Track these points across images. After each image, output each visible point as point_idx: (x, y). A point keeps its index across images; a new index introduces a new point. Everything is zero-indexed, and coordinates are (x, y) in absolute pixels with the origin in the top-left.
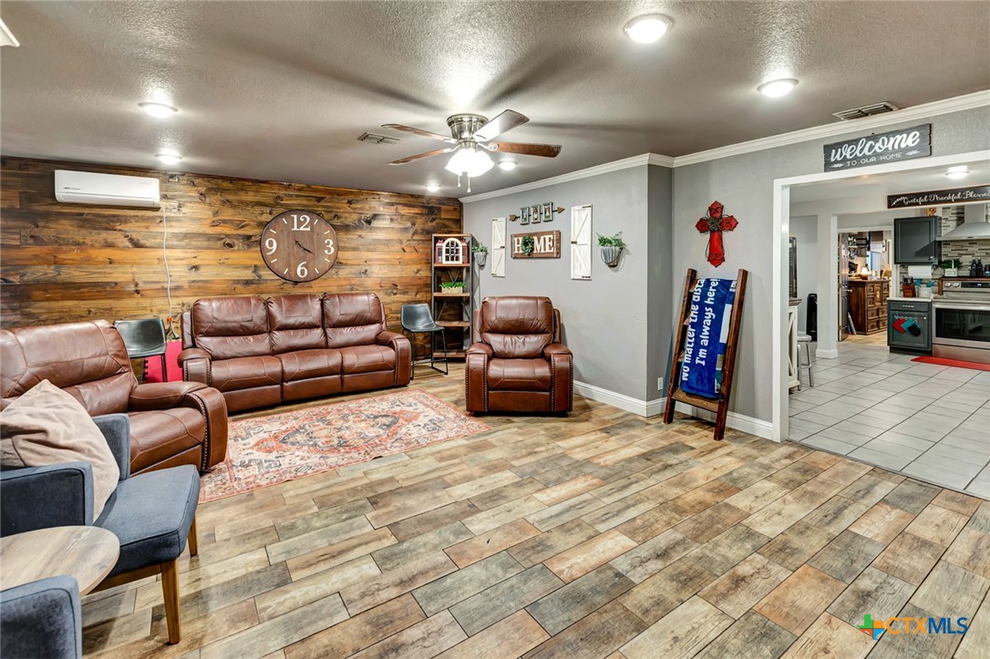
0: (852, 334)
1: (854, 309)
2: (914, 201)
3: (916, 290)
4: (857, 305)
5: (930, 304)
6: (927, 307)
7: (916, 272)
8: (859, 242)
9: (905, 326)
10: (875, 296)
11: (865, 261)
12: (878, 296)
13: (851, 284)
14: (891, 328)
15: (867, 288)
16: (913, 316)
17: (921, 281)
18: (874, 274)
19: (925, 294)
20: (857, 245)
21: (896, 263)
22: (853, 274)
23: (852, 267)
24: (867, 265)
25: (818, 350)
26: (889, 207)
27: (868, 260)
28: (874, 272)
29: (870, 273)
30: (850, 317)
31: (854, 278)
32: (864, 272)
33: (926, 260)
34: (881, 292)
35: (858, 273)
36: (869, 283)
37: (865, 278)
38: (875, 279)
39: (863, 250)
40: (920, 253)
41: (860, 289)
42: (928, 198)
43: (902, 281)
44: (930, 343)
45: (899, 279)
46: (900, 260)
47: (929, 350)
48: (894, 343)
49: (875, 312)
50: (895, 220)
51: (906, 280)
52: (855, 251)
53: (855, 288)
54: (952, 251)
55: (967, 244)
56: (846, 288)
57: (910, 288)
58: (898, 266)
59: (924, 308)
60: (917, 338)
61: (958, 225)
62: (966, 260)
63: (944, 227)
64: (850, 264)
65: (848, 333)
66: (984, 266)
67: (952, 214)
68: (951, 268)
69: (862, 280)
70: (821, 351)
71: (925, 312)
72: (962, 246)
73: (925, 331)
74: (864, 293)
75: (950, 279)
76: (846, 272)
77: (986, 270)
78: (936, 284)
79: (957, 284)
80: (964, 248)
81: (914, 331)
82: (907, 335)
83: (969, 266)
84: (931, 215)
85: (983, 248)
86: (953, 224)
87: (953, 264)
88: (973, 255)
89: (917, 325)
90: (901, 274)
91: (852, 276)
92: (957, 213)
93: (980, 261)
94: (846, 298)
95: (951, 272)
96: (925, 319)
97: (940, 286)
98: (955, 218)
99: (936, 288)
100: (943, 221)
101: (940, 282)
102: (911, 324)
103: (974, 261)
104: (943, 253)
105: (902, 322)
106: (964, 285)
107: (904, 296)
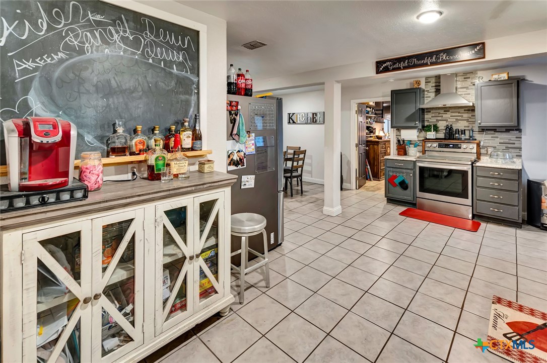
0: (370, 180)
1: (372, 162)
2: (396, 66)
3: (407, 150)
4: (374, 158)
5: (415, 162)
6: (412, 165)
7: (410, 135)
8: (377, 112)
9: (397, 181)
10: (386, 151)
11: (383, 126)
12: (389, 151)
13: (368, 143)
14: (387, 182)
15: (380, 146)
16: (403, 173)
17: (410, 142)
18: (386, 135)
19: (413, 154)
20: (376, 114)
21: (392, 127)
22: (372, 135)
23: (370, 130)
24: (383, 129)
25: (325, 208)
26: (378, 72)
27: (385, 125)
30: (369, 167)
31: (372, 139)
32: (381, 134)
33: (413, 124)
35: (376, 134)
36: (381, 142)
37: (380, 138)
38: (387, 139)
39: (381, 118)
40: (409, 119)
41: (376, 146)
42: (408, 62)
44: (415, 197)
45: (396, 141)
46: (394, 125)
47: (414, 202)
48: (390, 195)
50: (392, 91)
51: (399, 141)
52: (373, 118)
53: (371, 146)
54: (432, 117)
55: (442, 111)
56: (364, 146)
57: (402, 148)
58: (395, 129)
59: (411, 166)
60: (405, 191)
61: (436, 95)
62: (442, 125)
63: (426, 97)
64: (368, 128)
65: (367, 179)
66: (454, 130)
67: (432, 87)
68: (431, 131)
69: (377, 140)
70: (326, 209)
71: (411, 169)
72: (439, 113)
73: (411, 186)
74: (378, 149)
75: (430, 141)
76: (364, 134)
77: (456, 134)
78: (421, 144)
79: (435, 145)
80: (440, 115)
81: (404, 185)
82: (399, 189)
83: (444, 130)
84: (417, 87)
85: (453, 115)
86: (432, 95)
87: (432, 128)
88: (446, 120)
89: (405, 180)
90: (396, 135)
91: (371, 137)
92: (436, 86)
93: (451, 125)
94: (364, 154)
95: (431, 135)
96: (411, 175)
97: (424, 147)
98: (434, 90)
99: (420, 148)
100: (426, 93)
101: (424, 143)
102: (401, 180)
103: (447, 125)
104: (425, 119)
105: (395, 177)
106: (440, 146)
107: (398, 155)
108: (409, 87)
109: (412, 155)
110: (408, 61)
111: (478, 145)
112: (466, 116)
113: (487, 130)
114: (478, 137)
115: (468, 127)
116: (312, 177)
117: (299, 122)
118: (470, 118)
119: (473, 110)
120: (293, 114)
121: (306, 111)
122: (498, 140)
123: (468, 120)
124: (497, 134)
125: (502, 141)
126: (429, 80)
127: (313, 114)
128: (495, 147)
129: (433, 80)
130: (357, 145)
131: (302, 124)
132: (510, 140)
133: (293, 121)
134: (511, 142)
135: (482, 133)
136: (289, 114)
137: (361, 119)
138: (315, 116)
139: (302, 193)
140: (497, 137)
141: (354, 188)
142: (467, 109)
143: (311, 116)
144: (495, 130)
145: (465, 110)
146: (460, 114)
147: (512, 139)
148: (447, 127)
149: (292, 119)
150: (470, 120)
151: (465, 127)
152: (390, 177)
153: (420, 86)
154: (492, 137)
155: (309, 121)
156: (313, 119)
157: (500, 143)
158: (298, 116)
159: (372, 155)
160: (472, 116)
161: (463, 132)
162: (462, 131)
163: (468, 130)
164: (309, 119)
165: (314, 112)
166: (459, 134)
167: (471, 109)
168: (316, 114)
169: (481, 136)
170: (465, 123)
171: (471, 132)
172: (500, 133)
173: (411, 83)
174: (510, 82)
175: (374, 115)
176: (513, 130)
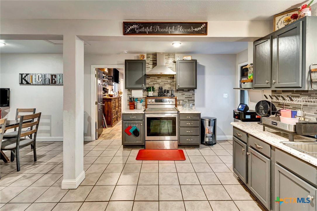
0: (105, 128)
1: (106, 114)
2: (143, 30)
3: (135, 105)
4: (108, 111)
5: (144, 115)
7: (138, 94)
8: (109, 78)
9: (131, 131)
10: (116, 105)
11: (112, 88)
12: (117, 105)
13: (105, 100)
14: (124, 132)
15: (112, 101)
16: (136, 123)
17: (137, 99)
18: (115, 94)
20: (108, 79)
21: (126, 88)
22: (106, 94)
23: (105, 90)
24: (113, 90)
26: (124, 34)
27: (114, 87)
28: (116, 93)
29: (113, 93)
30: (104, 118)
31: (107, 97)
33: (140, 86)
34: (118, 103)
35: (109, 93)
36: (113, 99)
37: (111, 96)
38: (116, 97)
39: (111, 82)
40: (138, 82)
41: (109, 103)
42: (152, 29)
43: (129, 99)
44: (144, 140)
45: (127, 98)
46: (128, 86)
47: (144, 144)
48: (126, 142)
49: (116, 113)
51: (131, 99)
52: (106, 82)
53: (106, 102)
54: (151, 81)
55: (156, 78)
56: (102, 103)
57: (132, 103)
58: (127, 90)
59: (141, 118)
60: (137, 138)
61: (153, 67)
62: (156, 87)
63: (147, 67)
64: (104, 89)
65: (103, 128)
66: (164, 90)
67: (151, 61)
68: (151, 91)
69: (110, 97)
70: (66, 183)
71: (141, 120)
72: (155, 79)
73: (141, 132)
74: (111, 104)
75: (151, 98)
76: (102, 93)
77: (164, 93)
78: (144, 100)
79: (153, 100)
80: (156, 80)
81: (136, 133)
82: (132, 137)
83: (158, 90)
84: (142, 59)
85: (163, 80)
86: (151, 66)
87: (152, 89)
88: (159, 84)
89: (137, 129)
90: (128, 94)
91: (105, 95)
92: (153, 61)
93: (162, 87)
94: (101, 109)
95: (151, 94)
96: (142, 124)
97: (146, 102)
98: (152, 63)
99: (144, 103)
100: (147, 64)
101: (146, 99)
102: (134, 129)
103: (160, 87)
104: (147, 83)
105: (130, 127)
106: (156, 101)
107: (130, 109)
108: (136, 59)
109: (140, 108)
110: (153, 27)
111: (176, 99)
112: (169, 81)
113: (180, 90)
114: (176, 94)
115: (171, 88)
116: (51, 136)
117: (34, 83)
118: (171, 83)
119: (173, 78)
120: (27, 75)
121: (44, 72)
122: (184, 96)
123: (170, 84)
124: (184, 93)
125: (186, 96)
126: (149, 56)
127: (52, 76)
128: (183, 100)
129: (151, 56)
130: (96, 103)
131: (39, 85)
132: (190, 95)
133: (26, 81)
134: (190, 97)
135: (177, 92)
136: (22, 75)
137: (99, 82)
138: (54, 78)
139: (35, 160)
140: (184, 94)
141: (94, 138)
142: (169, 77)
143: (50, 77)
144: (183, 90)
145: (169, 78)
146: (166, 80)
147: (191, 95)
148: (160, 88)
149: (25, 80)
150: (172, 84)
151: (169, 88)
152: (126, 128)
153: (144, 59)
154: (182, 94)
155: (47, 82)
156: (53, 81)
157: (185, 98)
158: (34, 77)
159: (106, 109)
160: (172, 81)
161: (168, 92)
162: (167, 90)
163: (170, 90)
164: (47, 80)
165: (53, 73)
166: (166, 93)
167: (172, 77)
168: (55, 76)
169: (177, 93)
170: (169, 86)
171: (172, 91)
172: (185, 92)
173: (138, 57)
174: (192, 62)
175: (107, 80)
176: (191, 90)
